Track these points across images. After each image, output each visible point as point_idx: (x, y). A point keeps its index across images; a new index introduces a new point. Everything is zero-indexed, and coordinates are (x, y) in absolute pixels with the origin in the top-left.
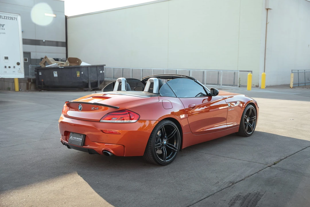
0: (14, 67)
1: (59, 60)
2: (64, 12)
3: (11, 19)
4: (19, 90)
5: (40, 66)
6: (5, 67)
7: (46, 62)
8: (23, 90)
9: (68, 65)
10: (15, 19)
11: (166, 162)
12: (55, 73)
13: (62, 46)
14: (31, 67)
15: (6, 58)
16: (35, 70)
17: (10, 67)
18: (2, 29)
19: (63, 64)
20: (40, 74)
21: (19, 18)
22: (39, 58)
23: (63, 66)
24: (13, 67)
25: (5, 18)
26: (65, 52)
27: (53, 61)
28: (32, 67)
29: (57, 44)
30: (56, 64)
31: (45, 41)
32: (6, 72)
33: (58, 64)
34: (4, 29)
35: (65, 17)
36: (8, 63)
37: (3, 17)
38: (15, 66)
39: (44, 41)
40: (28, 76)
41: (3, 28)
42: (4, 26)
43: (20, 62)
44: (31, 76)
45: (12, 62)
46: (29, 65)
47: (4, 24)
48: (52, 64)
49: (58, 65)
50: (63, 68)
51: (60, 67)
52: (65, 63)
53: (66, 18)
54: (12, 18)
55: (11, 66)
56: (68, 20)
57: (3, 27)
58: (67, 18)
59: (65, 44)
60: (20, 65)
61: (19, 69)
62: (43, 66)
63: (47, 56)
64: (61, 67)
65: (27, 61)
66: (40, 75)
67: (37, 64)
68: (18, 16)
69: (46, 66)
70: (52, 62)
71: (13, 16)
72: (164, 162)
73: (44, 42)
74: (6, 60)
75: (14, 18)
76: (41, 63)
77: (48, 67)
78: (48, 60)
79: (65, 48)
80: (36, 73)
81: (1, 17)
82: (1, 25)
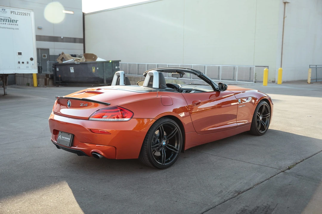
0: (28, 63)
1: (77, 56)
2: (82, 9)
3: (24, 15)
4: (38, 86)
5: (57, 62)
6: (19, 62)
7: (63, 58)
8: (41, 86)
9: (84, 60)
10: (29, 15)
11: (164, 165)
12: (71, 68)
13: (80, 42)
14: (49, 63)
15: (20, 54)
16: (52, 66)
17: (23, 63)
18: (16, 25)
19: (79, 60)
20: (58, 70)
21: (32, 14)
22: (58, 54)
23: (79, 62)
24: (26, 62)
25: (19, 14)
26: (83, 48)
27: (70, 57)
28: (50, 63)
29: (74, 40)
30: (72, 60)
31: (63, 37)
32: (20, 67)
33: (75, 59)
34: (17, 25)
35: (82, 14)
36: (21, 59)
37: (17, 13)
38: (28, 61)
39: (62, 37)
40: (46, 72)
41: (17, 24)
42: (17, 22)
43: (33, 58)
44: (49, 72)
45: (25, 58)
46: (47, 62)
47: (17, 20)
48: (69, 60)
49: (75, 61)
50: (79, 64)
51: (76, 63)
52: (81, 59)
53: (84, 15)
54: (25, 14)
55: (24, 62)
56: (86, 17)
57: (16, 22)
58: (85, 14)
59: (83, 41)
60: (33, 61)
61: (33, 64)
62: (59, 61)
63: (64, 52)
64: (77, 63)
65: (46, 58)
66: (58, 71)
67: (55, 60)
68: (32, 12)
69: (63, 62)
70: (69, 58)
71: (26, 12)
72: (162, 165)
73: (62, 39)
74: (20, 56)
75: (27, 14)
76: (58, 59)
77: (65, 63)
78: (65, 56)
79: (82, 45)
80: (54, 69)
81: (15, 13)
82: (15, 21)
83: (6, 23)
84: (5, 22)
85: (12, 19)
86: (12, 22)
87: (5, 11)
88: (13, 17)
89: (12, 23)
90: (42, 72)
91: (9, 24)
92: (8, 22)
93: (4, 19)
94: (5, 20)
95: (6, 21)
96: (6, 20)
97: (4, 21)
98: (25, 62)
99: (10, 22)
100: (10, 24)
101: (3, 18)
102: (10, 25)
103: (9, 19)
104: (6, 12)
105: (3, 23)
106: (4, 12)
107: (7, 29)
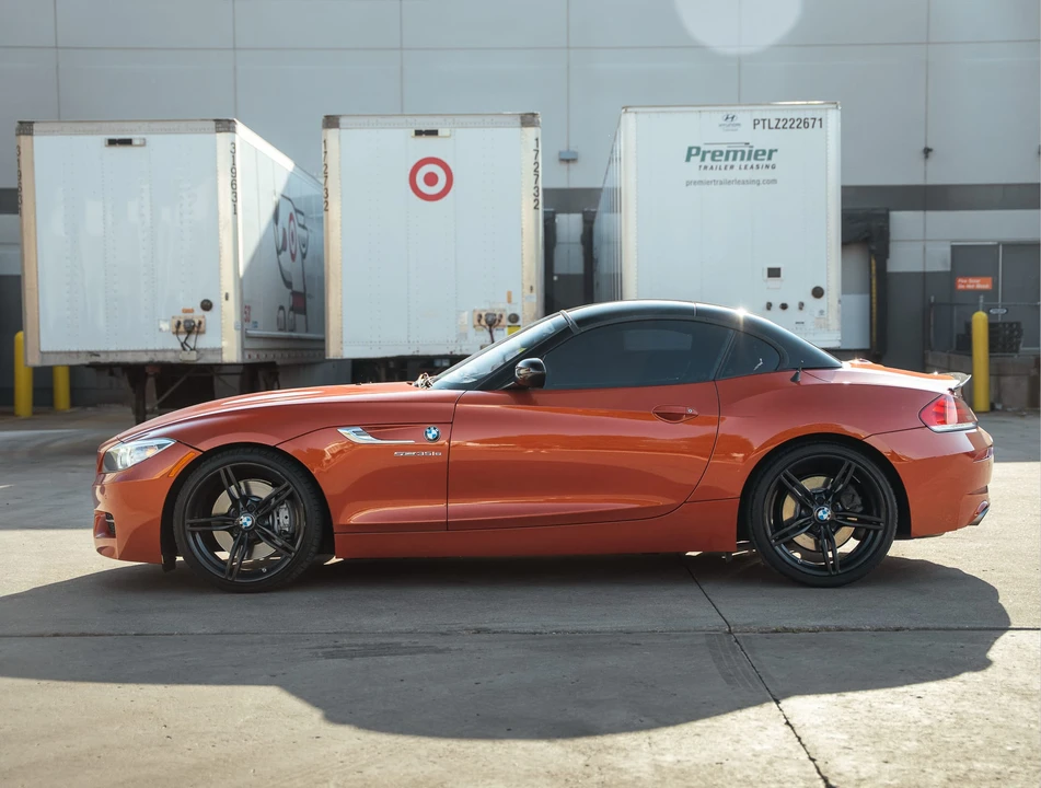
0: (801, 306)
3: (801, 125)
6: (769, 306)
10: (818, 123)
15: (774, 273)
17: (784, 307)
18: (767, 167)
21: (833, 119)
24: (796, 305)
25: (781, 124)
34: (774, 167)
36: (778, 291)
37: (773, 124)
38: (803, 301)
41: (770, 163)
42: (774, 154)
43: (825, 287)
54: (805, 123)
55: (789, 304)
57: (769, 158)
60: (824, 298)
61: (822, 312)
68: (830, 111)
71: (809, 115)
74: (773, 282)
75: (811, 122)
81: (766, 122)
82: (764, 152)
83: (734, 163)
84: (730, 162)
85: (754, 150)
86: (756, 158)
87: (735, 121)
88: (761, 139)
89: (755, 163)
91: (743, 167)
92: (742, 158)
93: (728, 152)
94: (732, 154)
95: (734, 159)
96: (736, 152)
97: (727, 159)
98: (793, 305)
99: (749, 159)
100: (749, 167)
101: (724, 148)
102: (749, 171)
103: (747, 149)
104: (739, 125)
105: (723, 167)
106: (731, 128)
107: (735, 187)
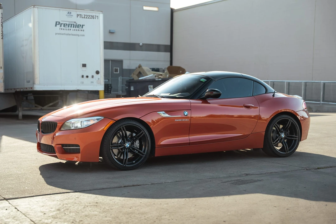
0: (93, 77)
1: (160, 71)
2: (170, 4)
3: (92, 18)
5: (132, 78)
6: (83, 76)
7: (140, 73)
9: (168, 76)
10: (97, 17)
12: (150, 87)
13: (166, 51)
14: (121, 80)
15: (84, 65)
16: (126, 83)
17: (87, 77)
18: (82, 30)
19: (161, 75)
20: (132, 89)
21: (101, 16)
22: (133, 67)
23: (160, 78)
25: (86, 17)
26: (169, 59)
27: (149, 71)
28: (123, 79)
29: (158, 48)
30: (152, 75)
31: (143, 44)
32: (83, 82)
33: (155, 75)
34: (83, 31)
35: (170, 10)
36: (85, 71)
37: (83, 17)
38: (93, 75)
39: (141, 44)
40: (117, 93)
41: (82, 29)
42: (84, 26)
43: (100, 71)
44: (121, 92)
45: (90, 71)
46: (119, 78)
47: (83, 24)
48: (147, 75)
49: (156, 76)
50: (160, 81)
51: (156, 80)
52: (163, 73)
53: (172, 11)
54: (93, 17)
56: (175, 14)
57: (82, 28)
58: (174, 11)
59: (170, 49)
60: (99, 74)
61: (99, 79)
62: (135, 78)
63: (142, 65)
64: (158, 80)
65: (118, 73)
66: (132, 91)
67: (131, 76)
68: (100, 14)
69: (140, 79)
70: (148, 73)
71: (94, 14)
73: (141, 46)
74: (84, 68)
75: (95, 17)
76: (134, 74)
77: (142, 79)
78: (142, 69)
79: (169, 54)
80: (127, 87)
81: (81, 16)
82: (80, 25)
83: (71, 28)
84: (70, 28)
85: (77, 24)
86: (78, 27)
87: (71, 14)
88: (80, 21)
89: (78, 29)
90: (112, 92)
91: (74, 30)
92: (74, 27)
93: (69, 24)
94: (70, 25)
95: (71, 27)
96: (71, 25)
97: (69, 27)
98: (90, 76)
99: (76, 27)
100: (76, 30)
101: (68, 23)
102: (76, 31)
103: (75, 24)
104: (72, 16)
105: (67, 29)
106: (70, 16)
107: (71, 36)
